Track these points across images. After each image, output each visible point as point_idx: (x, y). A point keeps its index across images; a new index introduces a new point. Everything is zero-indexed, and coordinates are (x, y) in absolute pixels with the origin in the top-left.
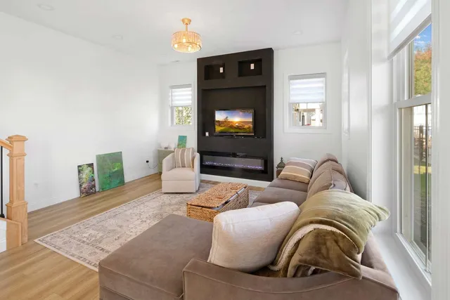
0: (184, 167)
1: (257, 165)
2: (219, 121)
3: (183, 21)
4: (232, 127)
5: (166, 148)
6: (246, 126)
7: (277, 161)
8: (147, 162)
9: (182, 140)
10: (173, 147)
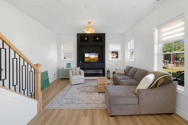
0: (76, 74)
2: (86, 57)
3: (88, 22)
4: (91, 59)
5: (62, 68)
6: (96, 59)
7: (106, 70)
8: (55, 75)
9: (69, 65)
10: (65, 68)
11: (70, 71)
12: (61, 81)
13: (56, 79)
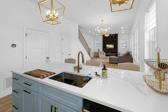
0: (102, 54)
1: (115, 54)
2: (107, 47)
6: (113, 48)
7: (118, 54)
9: (99, 50)
10: (97, 51)
11: (99, 53)
12: (96, 59)
13: (93, 56)
